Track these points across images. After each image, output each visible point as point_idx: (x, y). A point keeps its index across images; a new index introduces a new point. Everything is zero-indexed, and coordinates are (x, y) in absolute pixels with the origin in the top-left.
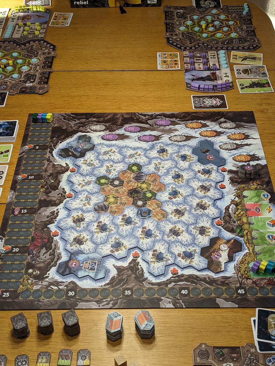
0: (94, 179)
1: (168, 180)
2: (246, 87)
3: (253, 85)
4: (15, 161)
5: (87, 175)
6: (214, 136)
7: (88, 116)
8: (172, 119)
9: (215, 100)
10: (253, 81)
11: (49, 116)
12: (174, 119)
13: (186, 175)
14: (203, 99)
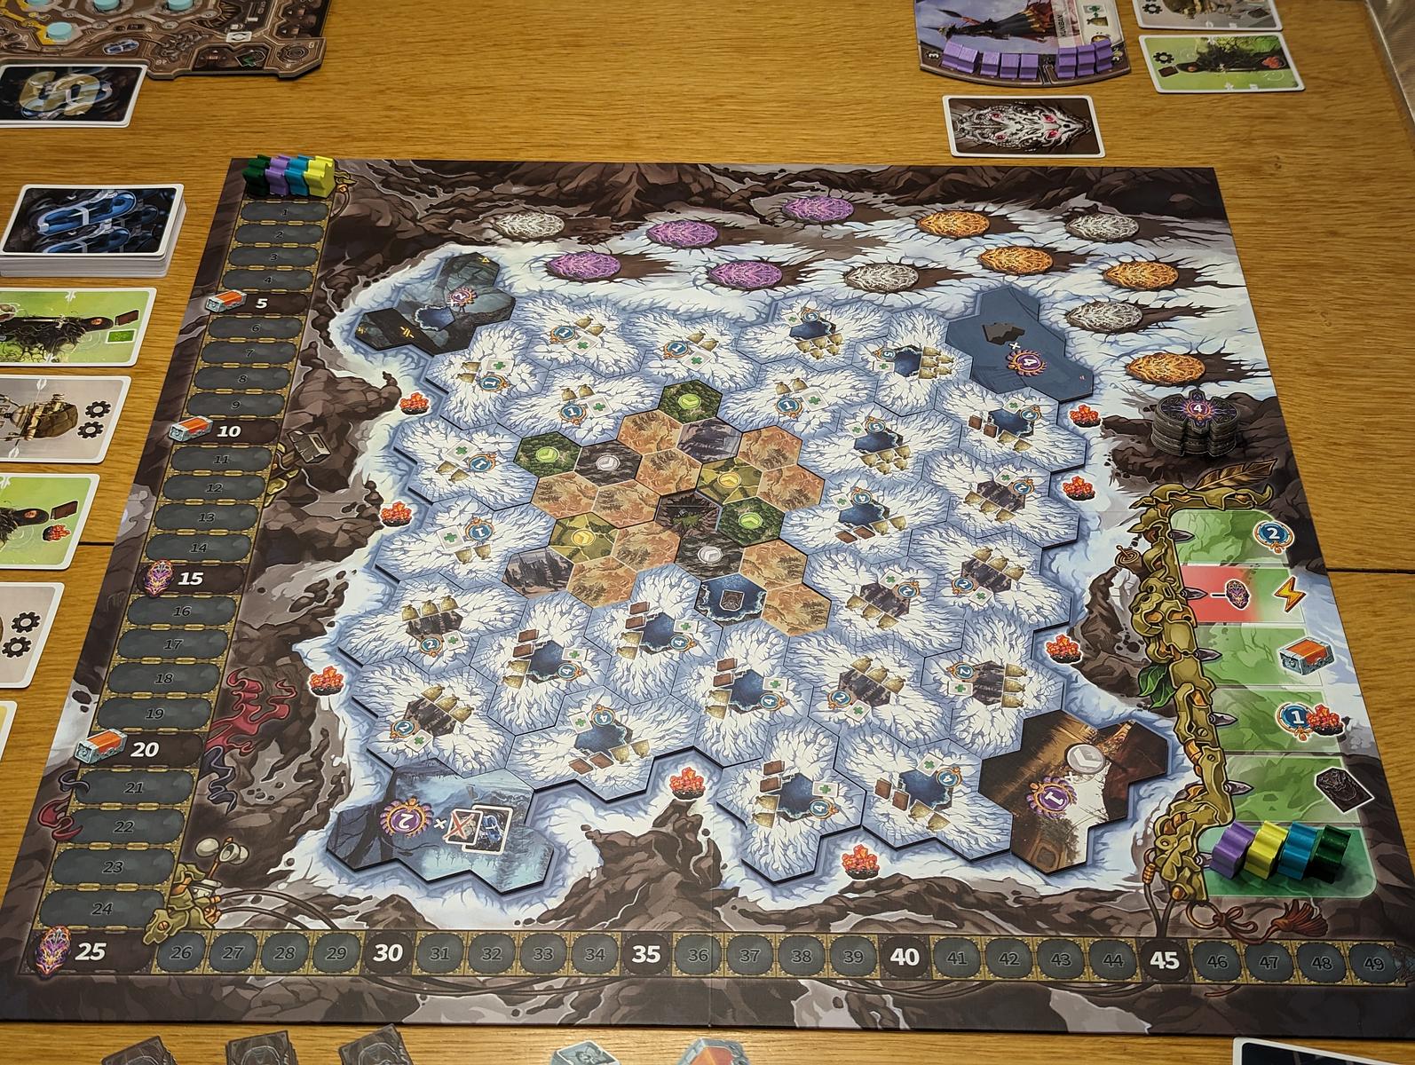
0: (507, 444)
1: (839, 455)
2: (1184, 67)
3: (1212, 60)
4: (163, 360)
5: (477, 426)
6: (1045, 272)
7: (490, 173)
8: (857, 196)
9: (1047, 117)
10: (1213, 43)
11: (317, 168)
12: (867, 196)
13: (916, 438)
14: (994, 115)
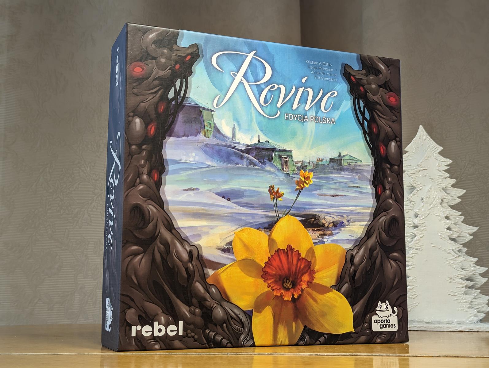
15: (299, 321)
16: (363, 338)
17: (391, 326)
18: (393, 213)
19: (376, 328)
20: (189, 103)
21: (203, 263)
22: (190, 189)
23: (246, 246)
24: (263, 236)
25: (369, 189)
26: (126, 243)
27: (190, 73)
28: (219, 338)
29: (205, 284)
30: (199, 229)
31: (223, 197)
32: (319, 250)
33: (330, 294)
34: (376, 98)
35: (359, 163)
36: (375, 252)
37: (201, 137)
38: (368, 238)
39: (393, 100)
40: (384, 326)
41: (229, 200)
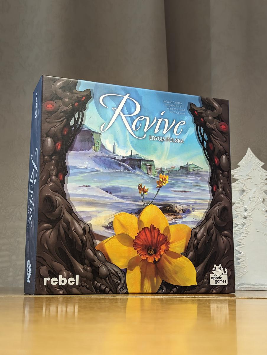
15: (159, 277)
16: (203, 290)
17: (223, 281)
18: (224, 204)
19: (212, 282)
20: (84, 128)
21: (93, 236)
22: (84, 186)
23: (122, 225)
24: (134, 218)
25: (207, 187)
26: (40, 221)
27: (85, 108)
28: (103, 287)
29: (94, 250)
30: (90, 213)
31: (107, 192)
32: (172, 228)
33: (180, 258)
34: (211, 126)
35: (201, 170)
36: (212, 230)
37: (92, 151)
38: (207, 221)
39: (223, 127)
40: (218, 281)
41: (111, 193)
